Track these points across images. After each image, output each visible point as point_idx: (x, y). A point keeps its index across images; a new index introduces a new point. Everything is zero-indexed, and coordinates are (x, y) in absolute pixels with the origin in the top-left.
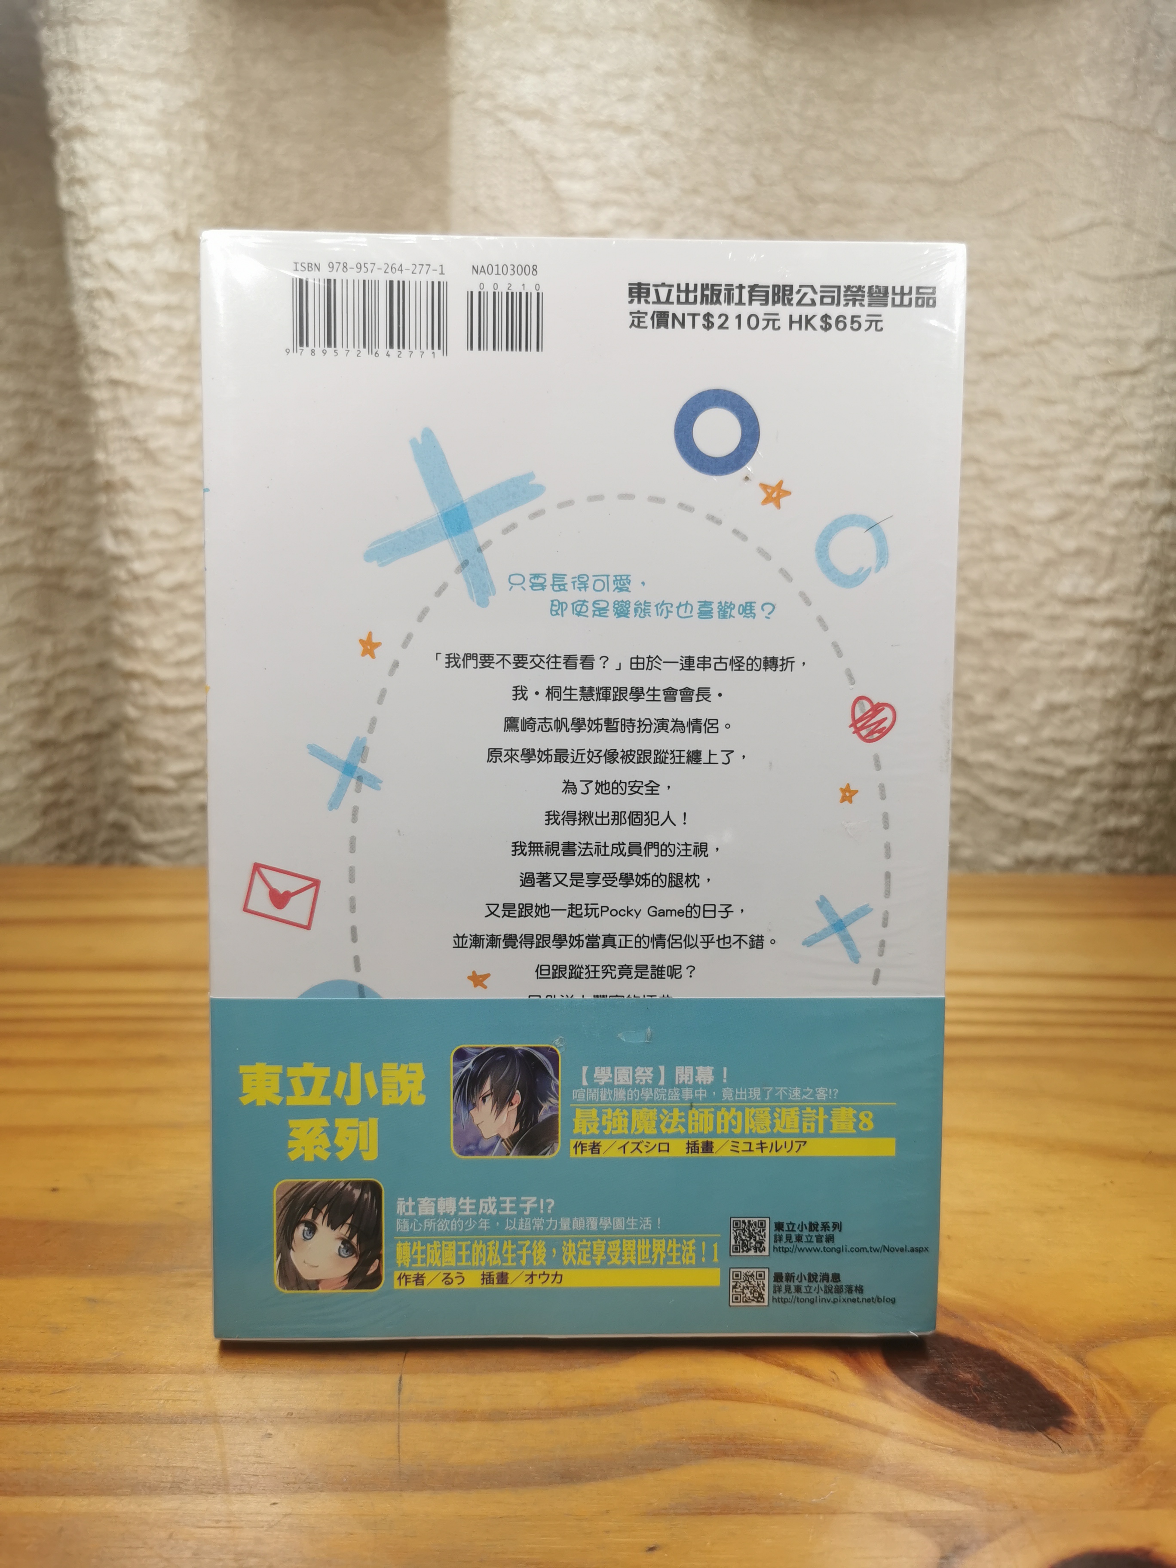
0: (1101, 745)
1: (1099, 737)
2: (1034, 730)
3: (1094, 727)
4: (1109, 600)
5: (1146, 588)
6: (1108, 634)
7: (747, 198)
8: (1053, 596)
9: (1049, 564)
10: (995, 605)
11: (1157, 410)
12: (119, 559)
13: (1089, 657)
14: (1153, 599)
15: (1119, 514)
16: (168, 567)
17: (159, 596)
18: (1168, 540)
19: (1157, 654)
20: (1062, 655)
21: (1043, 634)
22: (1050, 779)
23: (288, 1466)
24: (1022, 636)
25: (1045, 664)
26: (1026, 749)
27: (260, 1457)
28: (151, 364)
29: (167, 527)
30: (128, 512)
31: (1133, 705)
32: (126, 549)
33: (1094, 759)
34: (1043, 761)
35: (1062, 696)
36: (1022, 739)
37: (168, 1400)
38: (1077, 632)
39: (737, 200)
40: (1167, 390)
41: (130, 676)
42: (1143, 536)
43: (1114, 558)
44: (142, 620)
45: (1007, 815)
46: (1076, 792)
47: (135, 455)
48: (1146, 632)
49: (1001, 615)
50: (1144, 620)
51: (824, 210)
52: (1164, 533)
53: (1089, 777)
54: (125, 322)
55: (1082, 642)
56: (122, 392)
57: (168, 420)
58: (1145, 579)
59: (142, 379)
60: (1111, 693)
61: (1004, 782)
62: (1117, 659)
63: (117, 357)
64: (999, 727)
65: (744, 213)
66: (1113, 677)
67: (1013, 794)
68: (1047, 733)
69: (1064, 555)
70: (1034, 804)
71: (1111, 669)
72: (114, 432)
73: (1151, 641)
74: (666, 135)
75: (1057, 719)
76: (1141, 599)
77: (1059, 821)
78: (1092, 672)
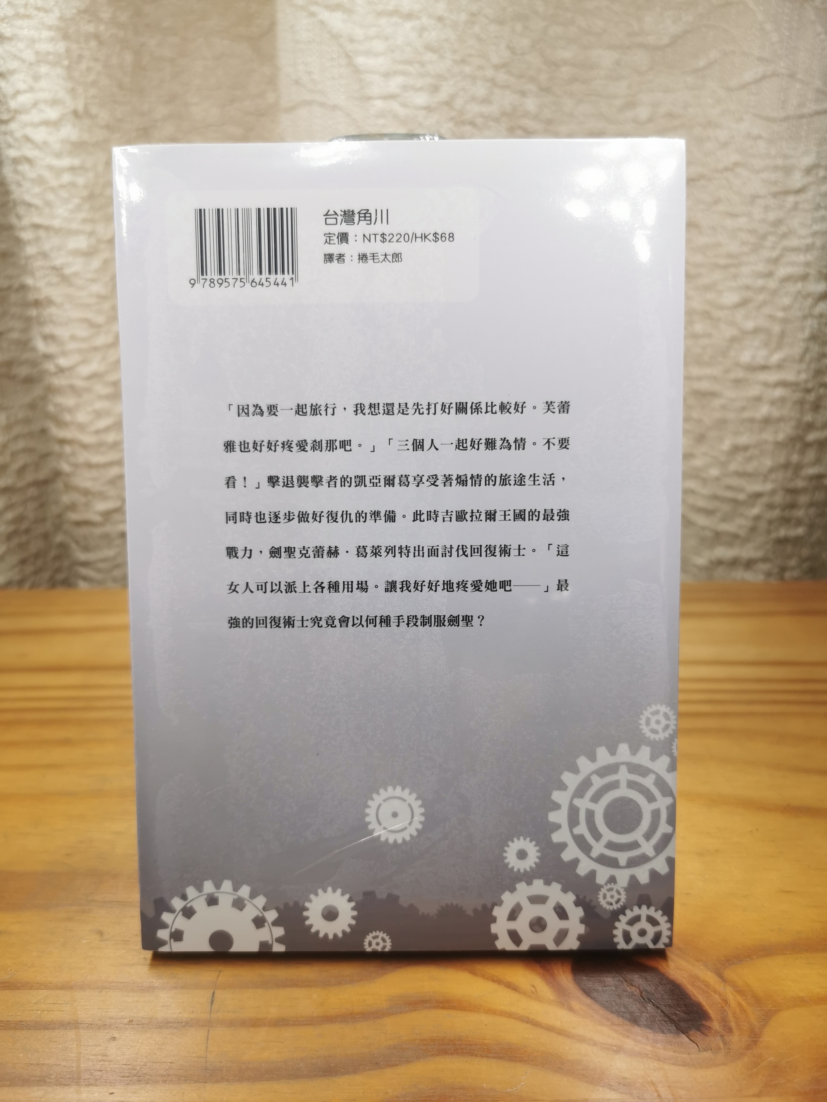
0: (773, 476)
1: (772, 470)
2: (723, 465)
3: (768, 462)
4: (780, 366)
5: (808, 357)
6: (778, 392)
7: (504, 66)
8: (737, 365)
9: (733, 340)
10: (695, 371)
11: (815, 221)
12: (48, 357)
13: (764, 410)
14: (813, 366)
15: (786, 301)
16: (84, 362)
17: (79, 383)
18: (824, 320)
19: (816, 407)
20: (744, 409)
21: (730, 393)
22: (735, 502)
23: (125, 1063)
24: (713, 394)
25: (731, 416)
26: (717, 479)
27: (105, 1056)
28: (61, 211)
29: (82, 332)
30: (52, 322)
31: (798, 446)
32: (52, 349)
33: (768, 487)
34: (730, 488)
35: (744, 440)
36: (714, 472)
37: (44, 1011)
38: (755, 391)
39: (497, 67)
40: (822, 205)
41: (63, 442)
42: (805, 317)
43: (783, 334)
44: (68, 401)
45: (704, 528)
46: (755, 511)
47: (55, 280)
48: (808, 391)
49: (699, 379)
50: (806, 381)
51: (565, 71)
52: (821, 316)
53: (764, 500)
54: (40, 181)
55: (758, 399)
56: (42, 233)
57: (77, 253)
58: (807, 350)
59: (56, 223)
60: (781, 437)
61: (701, 503)
62: (786, 411)
63: (37, 207)
64: (698, 462)
65: (502, 77)
66: (782, 425)
67: (709, 512)
68: (733, 467)
69: (745, 333)
70: (724, 519)
71: (780, 419)
72: (38, 263)
73: (811, 397)
74: (440, 19)
75: (740, 457)
76: (804, 366)
77: (742, 533)
78: (767, 421)
